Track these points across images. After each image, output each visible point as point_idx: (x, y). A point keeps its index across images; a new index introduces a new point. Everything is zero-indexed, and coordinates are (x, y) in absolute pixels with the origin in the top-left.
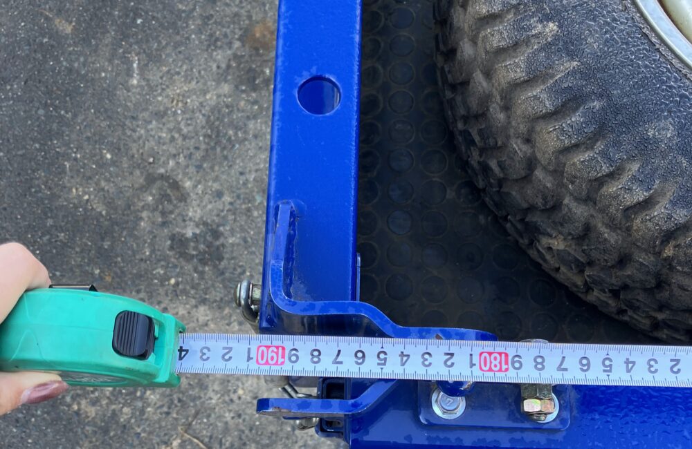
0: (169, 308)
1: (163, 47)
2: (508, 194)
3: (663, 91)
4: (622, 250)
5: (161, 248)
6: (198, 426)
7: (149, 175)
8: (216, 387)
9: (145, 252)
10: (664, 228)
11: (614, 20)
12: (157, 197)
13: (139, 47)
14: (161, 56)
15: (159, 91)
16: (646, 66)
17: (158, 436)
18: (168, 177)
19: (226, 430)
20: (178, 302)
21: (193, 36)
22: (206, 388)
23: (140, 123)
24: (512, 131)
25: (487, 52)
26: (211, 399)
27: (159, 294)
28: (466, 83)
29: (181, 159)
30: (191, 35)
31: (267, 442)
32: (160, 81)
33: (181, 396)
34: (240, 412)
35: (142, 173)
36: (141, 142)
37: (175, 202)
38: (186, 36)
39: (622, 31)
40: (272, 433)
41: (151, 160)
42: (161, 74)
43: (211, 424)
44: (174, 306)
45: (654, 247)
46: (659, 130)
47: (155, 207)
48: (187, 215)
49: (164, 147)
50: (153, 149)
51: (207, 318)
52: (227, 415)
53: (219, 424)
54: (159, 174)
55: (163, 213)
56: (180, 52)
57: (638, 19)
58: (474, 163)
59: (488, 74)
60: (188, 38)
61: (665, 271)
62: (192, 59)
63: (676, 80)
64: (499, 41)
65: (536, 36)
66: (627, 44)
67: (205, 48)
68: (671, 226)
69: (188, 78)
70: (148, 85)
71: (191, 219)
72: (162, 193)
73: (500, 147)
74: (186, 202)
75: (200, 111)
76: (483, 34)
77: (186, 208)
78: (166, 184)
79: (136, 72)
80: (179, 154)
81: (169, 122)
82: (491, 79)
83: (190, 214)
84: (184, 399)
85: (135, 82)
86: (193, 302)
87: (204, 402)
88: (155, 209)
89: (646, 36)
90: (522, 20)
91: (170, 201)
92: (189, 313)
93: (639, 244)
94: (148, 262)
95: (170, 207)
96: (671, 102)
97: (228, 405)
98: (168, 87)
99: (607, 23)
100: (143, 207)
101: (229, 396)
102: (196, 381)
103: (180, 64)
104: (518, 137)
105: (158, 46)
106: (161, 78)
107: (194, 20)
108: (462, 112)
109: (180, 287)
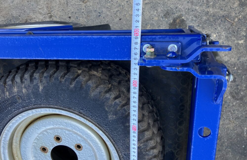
0: (237, 60)
1: (236, 138)
2: (147, 100)
3: (111, 127)
4: (120, 86)
5: (239, 78)
6: (229, 25)
7: (242, 100)
8: (223, 37)
9: (244, 77)
10: (112, 92)
11: (122, 146)
12: (240, 94)
13: (244, 139)
14: (237, 136)
15: (238, 125)
16: (115, 133)
17: (242, 22)
18: (236, 99)
19: (220, 25)
20: (234, 62)
21: (226, 141)
22: (226, 37)
23: (244, 116)
24: (147, 117)
25: (154, 139)
26: (224, 34)
27: (240, 64)
28: (159, 130)
29: (231, 105)
30: (227, 141)
31: (207, 22)
32: (237, 128)
33: (234, 34)
34: (215, 30)
35: (244, 101)
36: (244, 110)
37: (234, 92)
38: (228, 141)
39: (120, 143)
40: (205, 24)
41: (241, 105)
42: (237, 130)
43: (224, 26)
44: (235, 61)
45: (113, 87)
46: (112, 117)
47: (240, 91)
48: (230, 88)
49: (236, 108)
50: (240, 108)
51: (225, 57)
52: (219, 29)
53: (222, 26)
54: (239, 100)
55: (238, 89)
56: (230, 136)
57: (115, 145)
58: (155, 107)
59: (153, 133)
60: (228, 140)
61: (110, 80)
62: (226, 134)
63: (107, 130)
64: (151, 142)
65: (142, 143)
66: (119, 140)
67: (222, 137)
68: (110, 93)
69: (228, 128)
70: (241, 127)
71: (229, 87)
72: (238, 95)
73: (150, 113)
74: (230, 92)
75: (224, 119)
76: (155, 144)
77: (230, 90)
78: (236, 97)
79: (245, 131)
80: (232, 106)
81: (235, 116)
82: (153, 132)
83: (229, 88)
84: (233, 33)
85: (245, 128)
86: (229, 62)
87: (227, 32)
88: (240, 90)
89: (114, 141)
90: (145, 147)
91: (235, 92)
92: (231, 59)
93: (117, 88)
94: (243, 74)
95: (235, 90)
96: (109, 124)
97: (219, 32)
98: (235, 126)
99: (124, 145)
100: (244, 91)
101: (219, 35)
102: (229, 39)
103: (231, 133)
104: (146, 116)
105: (237, 139)
106: (237, 129)
107: (226, 145)
108: (159, 122)
109: (233, 67)
